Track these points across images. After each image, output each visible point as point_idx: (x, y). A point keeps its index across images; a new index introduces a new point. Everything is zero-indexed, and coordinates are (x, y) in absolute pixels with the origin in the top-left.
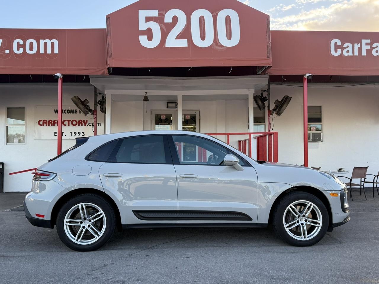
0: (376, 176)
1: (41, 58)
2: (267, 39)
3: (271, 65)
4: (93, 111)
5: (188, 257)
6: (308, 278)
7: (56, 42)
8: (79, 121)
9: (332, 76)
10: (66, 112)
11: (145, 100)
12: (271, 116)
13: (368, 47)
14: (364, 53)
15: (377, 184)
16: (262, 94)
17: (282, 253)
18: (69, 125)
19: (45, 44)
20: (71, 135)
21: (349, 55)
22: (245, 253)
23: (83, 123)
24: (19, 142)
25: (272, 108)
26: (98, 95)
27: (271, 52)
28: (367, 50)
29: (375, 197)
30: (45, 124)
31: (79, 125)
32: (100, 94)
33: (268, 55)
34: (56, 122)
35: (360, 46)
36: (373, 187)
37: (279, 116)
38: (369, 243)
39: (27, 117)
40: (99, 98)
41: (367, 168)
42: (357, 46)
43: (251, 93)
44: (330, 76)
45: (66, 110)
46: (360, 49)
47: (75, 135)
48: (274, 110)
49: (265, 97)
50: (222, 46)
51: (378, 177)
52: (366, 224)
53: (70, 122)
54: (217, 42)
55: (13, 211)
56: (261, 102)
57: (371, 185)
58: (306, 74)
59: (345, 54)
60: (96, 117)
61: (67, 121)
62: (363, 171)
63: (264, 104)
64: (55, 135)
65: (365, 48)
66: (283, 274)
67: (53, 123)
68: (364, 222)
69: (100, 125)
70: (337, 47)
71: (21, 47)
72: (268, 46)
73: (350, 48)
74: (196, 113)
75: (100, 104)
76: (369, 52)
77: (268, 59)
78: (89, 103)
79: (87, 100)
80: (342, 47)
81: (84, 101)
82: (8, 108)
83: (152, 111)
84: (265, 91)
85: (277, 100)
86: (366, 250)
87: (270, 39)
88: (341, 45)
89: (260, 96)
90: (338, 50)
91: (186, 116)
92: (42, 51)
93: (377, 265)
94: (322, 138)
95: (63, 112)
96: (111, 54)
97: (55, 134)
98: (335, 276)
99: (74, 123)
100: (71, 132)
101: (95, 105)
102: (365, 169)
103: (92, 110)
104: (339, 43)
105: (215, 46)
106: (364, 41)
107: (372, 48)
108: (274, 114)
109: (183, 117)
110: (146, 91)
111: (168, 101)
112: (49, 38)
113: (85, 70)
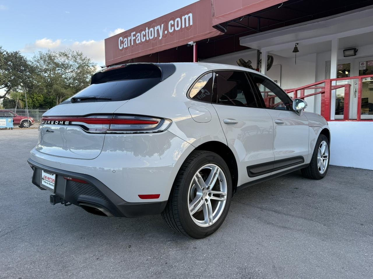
1: (183, 32)
78: (251, 63)
81: (247, 62)
91: (369, 63)
96: (214, 13)
101: (258, 64)
103: (254, 69)
109: (365, 65)
110: (297, 42)
111: (344, 49)
112: (187, 14)
113: (208, 34)
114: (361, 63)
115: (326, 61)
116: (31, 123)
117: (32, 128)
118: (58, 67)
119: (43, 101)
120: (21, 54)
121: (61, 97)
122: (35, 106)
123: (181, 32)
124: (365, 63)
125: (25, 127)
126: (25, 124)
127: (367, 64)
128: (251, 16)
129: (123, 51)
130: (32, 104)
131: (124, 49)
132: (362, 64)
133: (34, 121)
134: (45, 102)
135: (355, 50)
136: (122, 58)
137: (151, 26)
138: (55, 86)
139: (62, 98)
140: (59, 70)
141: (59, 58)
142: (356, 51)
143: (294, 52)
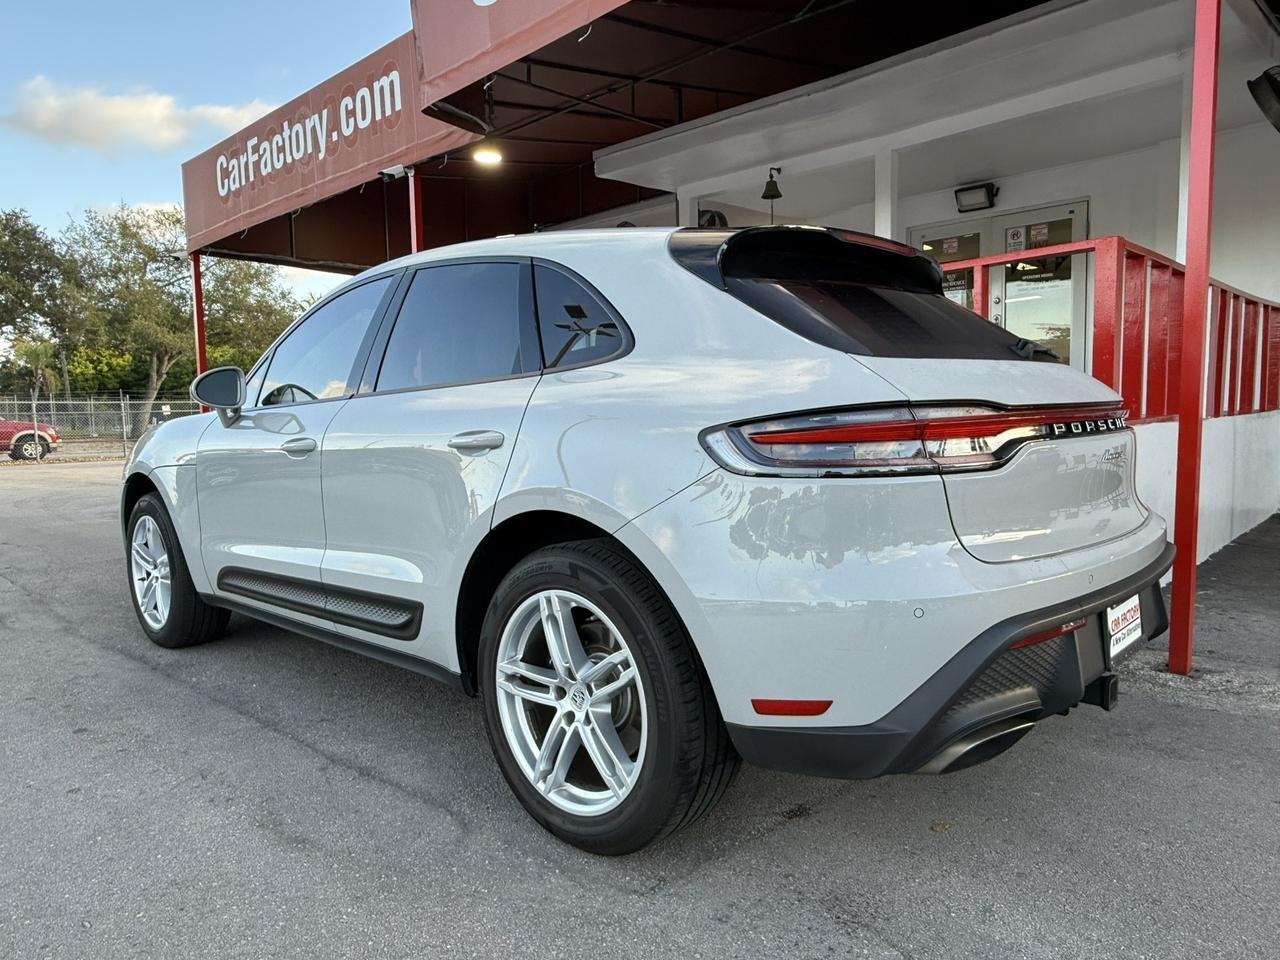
11: (768, 198)
74: (1072, 212)
91: (1033, 233)
96: (422, 65)
109: (1022, 238)
110: (776, 165)
111: (959, 187)
112: (386, 73)
113: (444, 138)
114: (1010, 232)
115: (908, 229)
116: (48, 445)
117: (53, 461)
118: (155, 260)
119: (132, 370)
120: (30, 220)
121: (167, 358)
122: (105, 386)
123: (373, 135)
124: (1023, 231)
125: (25, 458)
126: (26, 450)
127: (1028, 236)
128: (642, 82)
129: (230, 202)
130: (96, 382)
131: (232, 196)
132: (1015, 235)
133: (58, 438)
134: (138, 373)
135: (992, 191)
136: (225, 225)
137: (297, 117)
138: (137, 323)
139: (169, 360)
140: (158, 269)
141: (157, 233)
142: (995, 190)
143: (765, 197)
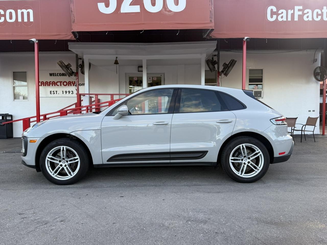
0: (304, 125)
1: (19, 26)
2: (210, 5)
3: (213, 28)
4: (75, 74)
5: (123, 197)
6: (223, 221)
7: (31, 11)
8: (69, 82)
9: (267, 39)
10: (58, 75)
11: (116, 64)
12: (220, 77)
13: (300, 13)
14: (296, 19)
15: (305, 132)
16: (213, 58)
17: (209, 193)
18: (61, 85)
19: (22, 13)
20: (63, 94)
21: (283, 20)
22: (175, 192)
23: (72, 83)
24: (23, 99)
25: (220, 70)
26: (79, 60)
27: (213, 17)
28: (299, 15)
29: (303, 142)
30: (43, 85)
31: (69, 85)
32: (80, 59)
33: (211, 19)
34: (51, 83)
35: (293, 12)
36: (301, 134)
37: (226, 76)
38: (289, 184)
39: (28, 79)
40: (80, 62)
41: (296, 118)
42: (290, 12)
43: (203, 58)
44: (266, 39)
45: (58, 73)
46: (293, 15)
47: (66, 94)
48: (222, 72)
49: (216, 61)
50: (170, 11)
51: (305, 126)
52: (290, 166)
53: (62, 83)
54: (166, 8)
55: (7, 153)
56: (212, 65)
57: (299, 133)
58: (245, 37)
59: (280, 19)
60: (78, 78)
61: (60, 82)
62: (293, 121)
63: (214, 67)
64: (51, 94)
65: (297, 13)
66: (201, 216)
67: (48, 84)
68: (289, 163)
69: (84, 86)
70: (273, 13)
71: (2, 17)
72: (210, 11)
73: (284, 14)
74: (161, 75)
75: (80, 67)
76: (301, 17)
77: (211, 23)
78: (71, 66)
79: (69, 64)
80: (277, 13)
81: (68, 65)
82: (13, 72)
83: (126, 74)
84: (215, 55)
85: (225, 63)
86: (286, 191)
87: (212, 5)
88: (276, 11)
89: (212, 60)
90: (273, 15)
91: (153, 78)
92: (20, 20)
93: (293, 207)
94: (262, 95)
95: (56, 75)
96: (74, 19)
97: (50, 92)
98: (250, 218)
99: (65, 84)
100: (63, 91)
101: (77, 68)
102: (295, 119)
103: (74, 72)
104: (275, 9)
105: (164, 11)
106: (297, 8)
107: (304, 14)
108: (223, 75)
109: (151, 79)
112: (26, 9)
113: (56, 35)
114: (149, 77)
124: (151, 78)
127: (152, 79)
143: (115, 63)
